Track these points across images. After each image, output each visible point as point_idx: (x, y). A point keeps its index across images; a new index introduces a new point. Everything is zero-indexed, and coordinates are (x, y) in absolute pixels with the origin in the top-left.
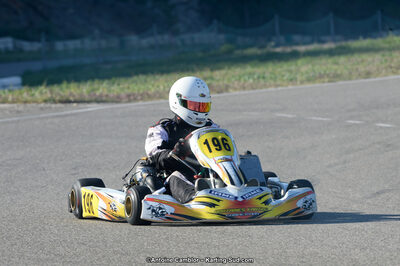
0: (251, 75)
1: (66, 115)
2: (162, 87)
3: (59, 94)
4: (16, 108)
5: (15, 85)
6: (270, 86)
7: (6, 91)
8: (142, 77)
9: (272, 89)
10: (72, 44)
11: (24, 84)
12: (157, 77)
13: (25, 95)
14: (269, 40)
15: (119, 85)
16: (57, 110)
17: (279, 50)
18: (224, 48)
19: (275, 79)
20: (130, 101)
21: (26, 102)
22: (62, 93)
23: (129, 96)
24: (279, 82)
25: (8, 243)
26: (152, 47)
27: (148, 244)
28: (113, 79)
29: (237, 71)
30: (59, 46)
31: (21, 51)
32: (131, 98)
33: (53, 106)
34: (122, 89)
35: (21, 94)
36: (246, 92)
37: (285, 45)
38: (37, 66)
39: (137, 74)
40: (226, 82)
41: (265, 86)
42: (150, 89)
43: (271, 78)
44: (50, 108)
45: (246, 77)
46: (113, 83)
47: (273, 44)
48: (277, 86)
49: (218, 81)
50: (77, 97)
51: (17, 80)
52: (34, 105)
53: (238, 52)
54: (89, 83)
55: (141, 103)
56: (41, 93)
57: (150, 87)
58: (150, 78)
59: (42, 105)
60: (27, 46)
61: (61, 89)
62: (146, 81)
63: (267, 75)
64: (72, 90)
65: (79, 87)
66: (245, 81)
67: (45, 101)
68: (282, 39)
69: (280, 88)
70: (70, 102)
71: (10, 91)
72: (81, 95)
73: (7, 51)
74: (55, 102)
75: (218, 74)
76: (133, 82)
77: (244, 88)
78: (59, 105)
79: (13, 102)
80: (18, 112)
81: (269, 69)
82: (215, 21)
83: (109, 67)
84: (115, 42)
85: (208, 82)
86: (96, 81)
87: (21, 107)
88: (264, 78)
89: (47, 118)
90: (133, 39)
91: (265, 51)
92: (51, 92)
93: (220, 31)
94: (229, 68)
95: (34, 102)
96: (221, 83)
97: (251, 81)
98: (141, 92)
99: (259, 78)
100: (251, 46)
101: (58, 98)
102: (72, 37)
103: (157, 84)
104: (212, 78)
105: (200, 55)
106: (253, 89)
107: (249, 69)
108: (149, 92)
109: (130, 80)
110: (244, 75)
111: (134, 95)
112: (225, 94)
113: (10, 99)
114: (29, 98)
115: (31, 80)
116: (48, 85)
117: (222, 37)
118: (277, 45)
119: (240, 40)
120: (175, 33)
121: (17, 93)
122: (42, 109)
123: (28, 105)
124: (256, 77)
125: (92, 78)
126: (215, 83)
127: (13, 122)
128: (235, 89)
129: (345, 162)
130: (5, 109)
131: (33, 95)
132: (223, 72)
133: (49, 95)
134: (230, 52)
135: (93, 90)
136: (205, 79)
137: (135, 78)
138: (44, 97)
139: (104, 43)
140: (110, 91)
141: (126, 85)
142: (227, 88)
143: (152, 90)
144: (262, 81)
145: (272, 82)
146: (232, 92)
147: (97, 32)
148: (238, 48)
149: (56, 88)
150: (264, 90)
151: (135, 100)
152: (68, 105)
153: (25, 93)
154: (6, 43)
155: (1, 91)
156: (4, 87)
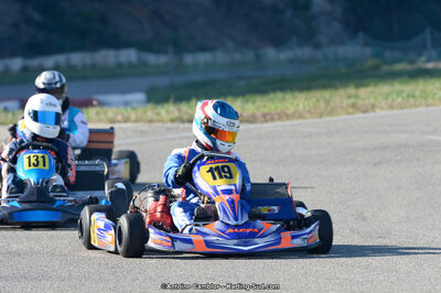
0: (400, 93)
2: (301, 106)
3: (187, 113)
4: (140, 128)
5: (139, 102)
6: (421, 105)
7: (129, 109)
8: (279, 95)
9: (422, 109)
10: (203, 58)
11: (149, 100)
12: (297, 94)
13: (150, 114)
14: (420, 54)
15: (254, 102)
16: (185, 130)
17: (430, 65)
18: (370, 63)
19: (426, 98)
20: (266, 121)
21: (151, 121)
22: (191, 112)
23: (265, 115)
24: (430, 101)
25: (129, 278)
26: (291, 61)
27: (285, 279)
28: (248, 97)
29: (385, 88)
30: (189, 59)
31: (145, 64)
32: (267, 118)
33: (181, 125)
34: (258, 108)
35: (145, 112)
36: (395, 112)
37: (437, 60)
38: (163, 81)
39: (274, 90)
40: (372, 101)
41: (415, 106)
42: (288, 109)
43: (422, 97)
44: (177, 128)
45: (395, 96)
46: (248, 102)
47: (423, 58)
48: (428, 106)
49: (364, 99)
51: (141, 96)
52: (160, 124)
53: (385, 68)
55: (278, 123)
56: (168, 112)
57: (289, 105)
58: (288, 96)
59: (169, 125)
60: (152, 59)
61: (190, 107)
62: (284, 99)
63: (417, 93)
66: (393, 100)
67: (173, 121)
68: (434, 53)
69: (431, 108)
71: (133, 109)
73: (131, 65)
74: (183, 121)
75: (363, 92)
76: (270, 100)
77: (391, 107)
78: (187, 125)
79: (136, 121)
80: (142, 132)
81: (420, 86)
82: (361, 35)
83: (243, 83)
84: (250, 55)
85: (353, 100)
87: (145, 127)
88: (414, 96)
89: (174, 139)
90: (270, 53)
91: (415, 66)
92: (179, 110)
93: (366, 44)
94: (376, 84)
95: (160, 121)
96: (366, 102)
97: (400, 100)
98: (279, 111)
99: (408, 96)
100: (399, 61)
101: (186, 117)
102: (203, 49)
103: (296, 102)
104: (357, 97)
105: (344, 70)
106: (401, 108)
107: (397, 86)
108: (288, 112)
109: (266, 98)
110: (392, 93)
111: (270, 114)
112: (371, 114)
113: (133, 117)
114: (154, 117)
115: (156, 97)
116: (175, 102)
117: (368, 51)
118: (428, 61)
119: (388, 54)
120: (317, 46)
121: (141, 110)
122: (168, 129)
123: (153, 125)
124: (405, 95)
126: (360, 102)
128: (382, 109)
130: (127, 129)
131: (158, 114)
132: (369, 89)
133: (176, 114)
134: (376, 68)
136: (349, 97)
137: (272, 96)
138: (171, 116)
139: (238, 57)
140: (243, 110)
141: (262, 104)
142: (373, 107)
143: (291, 109)
144: (411, 100)
145: (423, 102)
146: (379, 112)
147: (230, 44)
148: (386, 63)
149: (184, 107)
150: (414, 110)
151: (272, 119)
153: (150, 111)
154: (129, 55)
155: (122, 109)
156: (126, 104)
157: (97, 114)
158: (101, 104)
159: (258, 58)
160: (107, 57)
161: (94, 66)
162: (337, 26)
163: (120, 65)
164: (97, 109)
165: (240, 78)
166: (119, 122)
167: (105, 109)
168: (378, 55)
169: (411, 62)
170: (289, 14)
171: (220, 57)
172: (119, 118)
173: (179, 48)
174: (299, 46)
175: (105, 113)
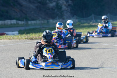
1: (31, 43)
3: (29, 37)
4: (17, 41)
5: (16, 34)
7: (14, 36)
10: (33, 22)
11: (19, 34)
13: (19, 37)
14: (91, 21)
16: (29, 41)
17: (94, 24)
18: (78, 23)
21: (19, 39)
22: (30, 36)
30: (30, 22)
31: (18, 24)
33: (28, 40)
35: (18, 37)
37: (95, 23)
38: (23, 28)
44: (27, 41)
47: (92, 22)
50: (35, 38)
51: (17, 32)
53: (82, 25)
54: (38, 33)
56: (24, 36)
59: (25, 40)
60: (20, 22)
61: (30, 35)
64: (33, 36)
65: (35, 35)
66: (84, 33)
67: (25, 39)
68: (94, 21)
70: (33, 39)
71: (15, 36)
72: (36, 37)
73: (14, 24)
74: (28, 39)
77: (83, 35)
78: (29, 40)
79: (16, 39)
80: (17, 42)
82: (75, 16)
84: (46, 21)
86: (40, 33)
87: (18, 41)
89: (26, 44)
90: (51, 21)
91: (90, 24)
93: (76, 19)
94: (79, 29)
95: (22, 39)
100: (86, 23)
101: (29, 38)
102: (33, 20)
107: (85, 30)
110: (83, 31)
114: (21, 38)
115: (21, 33)
116: (26, 34)
117: (77, 20)
118: (93, 23)
119: (82, 21)
120: (63, 19)
122: (24, 41)
123: (20, 40)
125: (39, 32)
127: (16, 45)
129: (113, 57)
130: (13, 41)
132: (77, 30)
134: (79, 25)
135: (39, 36)
138: (25, 38)
139: (42, 22)
147: (41, 19)
148: (82, 23)
149: (28, 35)
152: (32, 40)
153: (20, 36)
154: (14, 22)
155: (12, 36)
156: (13, 34)
157: (6, 37)
158: (7, 34)
159: (48, 22)
160: (8, 22)
161: (5, 24)
162: (69, 14)
163: (12, 24)
164: (6, 36)
165: (43, 27)
166: (11, 39)
167: (8, 36)
168: (79, 21)
169: (89, 23)
170: (56, 10)
171: (38, 22)
172: (11, 38)
173: (27, 19)
174: (59, 19)
175: (8, 37)
